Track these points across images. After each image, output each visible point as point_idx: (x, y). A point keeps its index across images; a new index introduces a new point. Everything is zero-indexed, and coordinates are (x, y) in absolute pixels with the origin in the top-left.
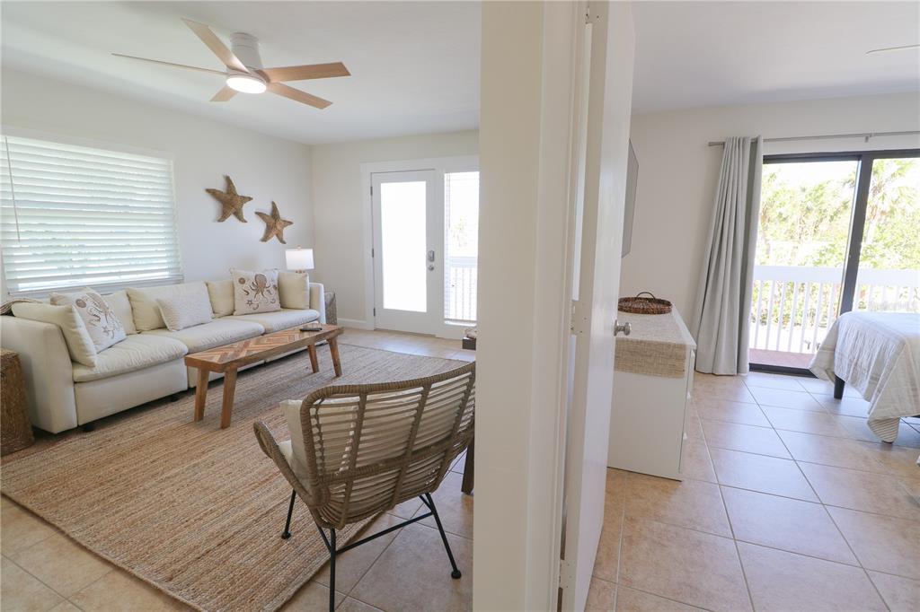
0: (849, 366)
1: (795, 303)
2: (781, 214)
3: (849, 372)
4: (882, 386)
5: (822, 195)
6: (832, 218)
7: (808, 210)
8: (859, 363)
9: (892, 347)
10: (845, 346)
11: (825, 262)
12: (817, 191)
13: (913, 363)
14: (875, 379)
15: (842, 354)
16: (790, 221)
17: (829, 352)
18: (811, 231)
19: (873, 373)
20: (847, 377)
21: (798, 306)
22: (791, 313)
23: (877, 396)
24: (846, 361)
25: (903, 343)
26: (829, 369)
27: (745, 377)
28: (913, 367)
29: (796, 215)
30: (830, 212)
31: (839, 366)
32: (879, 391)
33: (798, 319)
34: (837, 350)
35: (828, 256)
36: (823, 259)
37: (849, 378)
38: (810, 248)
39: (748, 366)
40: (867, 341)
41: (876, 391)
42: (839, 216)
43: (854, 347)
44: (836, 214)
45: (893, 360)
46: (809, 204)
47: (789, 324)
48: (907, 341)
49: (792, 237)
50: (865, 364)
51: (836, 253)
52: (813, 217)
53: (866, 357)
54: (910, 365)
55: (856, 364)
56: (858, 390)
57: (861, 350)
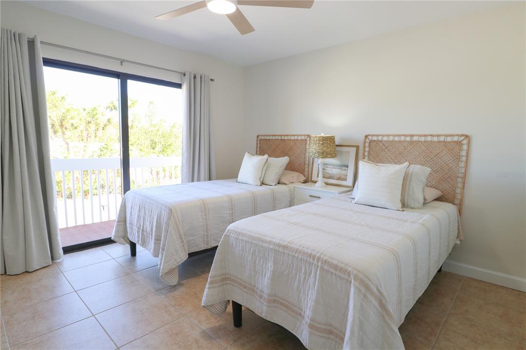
0: (138, 232)
1: (91, 181)
2: (72, 125)
3: (139, 236)
4: (164, 245)
5: (96, 114)
6: (103, 129)
7: (89, 122)
8: (145, 229)
9: (165, 215)
10: (132, 217)
11: (104, 155)
12: (93, 111)
13: (179, 224)
14: (158, 240)
15: (131, 224)
16: (80, 129)
17: (122, 223)
18: (93, 137)
19: (156, 236)
20: (139, 241)
21: (93, 184)
22: (90, 189)
23: (162, 254)
24: (135, 229)
25: (171, 210)
26: (125, 236)
27: (59, 263)
28: (179, 226)
29: (82, 127)
30: (102, 125)
31: (131, 233)
32: (163, 250)
33: (95, 191)
34: (128, 221)
35: (105, 151)
36: (102, 153)
37: (140, 242)
38: (94, 147)
39: (61, 251)
40: (147, 212)
41: (161, 250)
42: (107, 127)
43: (139, 217)
44: (105, 126)
45: (168, 224)
46: (90, 119)
47: (90, 195)
48: (173, 209)
49: (82, 140)
50: (149, 229)
51: (109, 150)
52: (93, 127)
53: (148, 224)
54: (177, 225)
55: (143, 230)
56: (147, 249)
57: (144, 220)
